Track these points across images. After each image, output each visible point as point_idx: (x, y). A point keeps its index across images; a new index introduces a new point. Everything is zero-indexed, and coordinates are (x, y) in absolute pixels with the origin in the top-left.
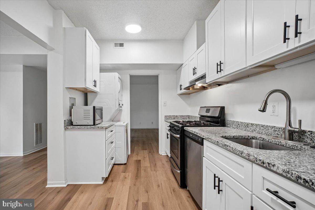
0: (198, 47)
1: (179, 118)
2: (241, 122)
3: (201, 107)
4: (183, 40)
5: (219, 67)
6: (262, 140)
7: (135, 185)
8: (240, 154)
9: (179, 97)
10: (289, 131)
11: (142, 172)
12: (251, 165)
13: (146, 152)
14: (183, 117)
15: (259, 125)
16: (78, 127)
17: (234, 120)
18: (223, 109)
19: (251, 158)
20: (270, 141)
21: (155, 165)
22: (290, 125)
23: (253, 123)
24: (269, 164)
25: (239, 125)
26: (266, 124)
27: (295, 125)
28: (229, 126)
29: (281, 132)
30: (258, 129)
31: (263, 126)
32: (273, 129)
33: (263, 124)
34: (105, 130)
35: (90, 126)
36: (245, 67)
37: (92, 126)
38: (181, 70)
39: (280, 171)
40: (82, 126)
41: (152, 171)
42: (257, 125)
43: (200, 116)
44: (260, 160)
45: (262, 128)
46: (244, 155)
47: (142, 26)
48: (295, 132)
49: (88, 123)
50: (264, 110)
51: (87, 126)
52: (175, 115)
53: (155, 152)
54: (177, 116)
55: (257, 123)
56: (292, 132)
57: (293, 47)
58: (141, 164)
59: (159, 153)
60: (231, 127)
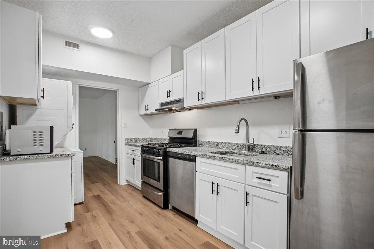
0: (173, 72)
1: (141, 141)
2: (212, 142)
3: (170, 129)
4: (151, 59)
5: (200, 96)
6: (232, 153)
7: (113, 220)
8: (236, 161)
9: (141, 118)
10: (248, 145)
11: (112, 206)
12: (244, 167)
13: (99, 185)
14: (145, 140)
15: (227, 143)
16: (26, 157)
17: (206, 141)
18: (196, 131)
19: (245, 162)
20: (238, 153)
21: (121, 196)
22: (248, 142)
23: (222, 142)
24: (257, 163)
25: (210, 144)
26: (232, 142)
27: (251, 141)
28: (201, 145)
29: (242, 147)
30: (226, 146)
31: (230, 144)
32: (237, 145)
33: (230, 142)
34: (70, 158)
35: (47, 155)
36: (224, 100)
37: (49, 154)
38: (146, 89)
39: (264, 165)
40: (33, 156)
41: (122, 202)
42: (225, 143)
43: (169, 138)
44: (252, 162)
45: (229, 145)
46: (240, 161)
47: (113, 32)
48: (251, 145)
49: (41, 150)
50: (238, 132)
51: (42, 155)
52: (137, 137)
53: (111, 183)
54: (138, 139)
55: (225, 142)
56: (250, 146)
57: (256, 95)
58: (104, 199)
59: (118, 183)
60: (203, 146)
